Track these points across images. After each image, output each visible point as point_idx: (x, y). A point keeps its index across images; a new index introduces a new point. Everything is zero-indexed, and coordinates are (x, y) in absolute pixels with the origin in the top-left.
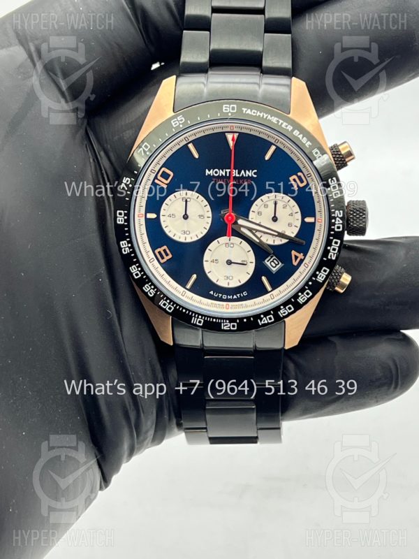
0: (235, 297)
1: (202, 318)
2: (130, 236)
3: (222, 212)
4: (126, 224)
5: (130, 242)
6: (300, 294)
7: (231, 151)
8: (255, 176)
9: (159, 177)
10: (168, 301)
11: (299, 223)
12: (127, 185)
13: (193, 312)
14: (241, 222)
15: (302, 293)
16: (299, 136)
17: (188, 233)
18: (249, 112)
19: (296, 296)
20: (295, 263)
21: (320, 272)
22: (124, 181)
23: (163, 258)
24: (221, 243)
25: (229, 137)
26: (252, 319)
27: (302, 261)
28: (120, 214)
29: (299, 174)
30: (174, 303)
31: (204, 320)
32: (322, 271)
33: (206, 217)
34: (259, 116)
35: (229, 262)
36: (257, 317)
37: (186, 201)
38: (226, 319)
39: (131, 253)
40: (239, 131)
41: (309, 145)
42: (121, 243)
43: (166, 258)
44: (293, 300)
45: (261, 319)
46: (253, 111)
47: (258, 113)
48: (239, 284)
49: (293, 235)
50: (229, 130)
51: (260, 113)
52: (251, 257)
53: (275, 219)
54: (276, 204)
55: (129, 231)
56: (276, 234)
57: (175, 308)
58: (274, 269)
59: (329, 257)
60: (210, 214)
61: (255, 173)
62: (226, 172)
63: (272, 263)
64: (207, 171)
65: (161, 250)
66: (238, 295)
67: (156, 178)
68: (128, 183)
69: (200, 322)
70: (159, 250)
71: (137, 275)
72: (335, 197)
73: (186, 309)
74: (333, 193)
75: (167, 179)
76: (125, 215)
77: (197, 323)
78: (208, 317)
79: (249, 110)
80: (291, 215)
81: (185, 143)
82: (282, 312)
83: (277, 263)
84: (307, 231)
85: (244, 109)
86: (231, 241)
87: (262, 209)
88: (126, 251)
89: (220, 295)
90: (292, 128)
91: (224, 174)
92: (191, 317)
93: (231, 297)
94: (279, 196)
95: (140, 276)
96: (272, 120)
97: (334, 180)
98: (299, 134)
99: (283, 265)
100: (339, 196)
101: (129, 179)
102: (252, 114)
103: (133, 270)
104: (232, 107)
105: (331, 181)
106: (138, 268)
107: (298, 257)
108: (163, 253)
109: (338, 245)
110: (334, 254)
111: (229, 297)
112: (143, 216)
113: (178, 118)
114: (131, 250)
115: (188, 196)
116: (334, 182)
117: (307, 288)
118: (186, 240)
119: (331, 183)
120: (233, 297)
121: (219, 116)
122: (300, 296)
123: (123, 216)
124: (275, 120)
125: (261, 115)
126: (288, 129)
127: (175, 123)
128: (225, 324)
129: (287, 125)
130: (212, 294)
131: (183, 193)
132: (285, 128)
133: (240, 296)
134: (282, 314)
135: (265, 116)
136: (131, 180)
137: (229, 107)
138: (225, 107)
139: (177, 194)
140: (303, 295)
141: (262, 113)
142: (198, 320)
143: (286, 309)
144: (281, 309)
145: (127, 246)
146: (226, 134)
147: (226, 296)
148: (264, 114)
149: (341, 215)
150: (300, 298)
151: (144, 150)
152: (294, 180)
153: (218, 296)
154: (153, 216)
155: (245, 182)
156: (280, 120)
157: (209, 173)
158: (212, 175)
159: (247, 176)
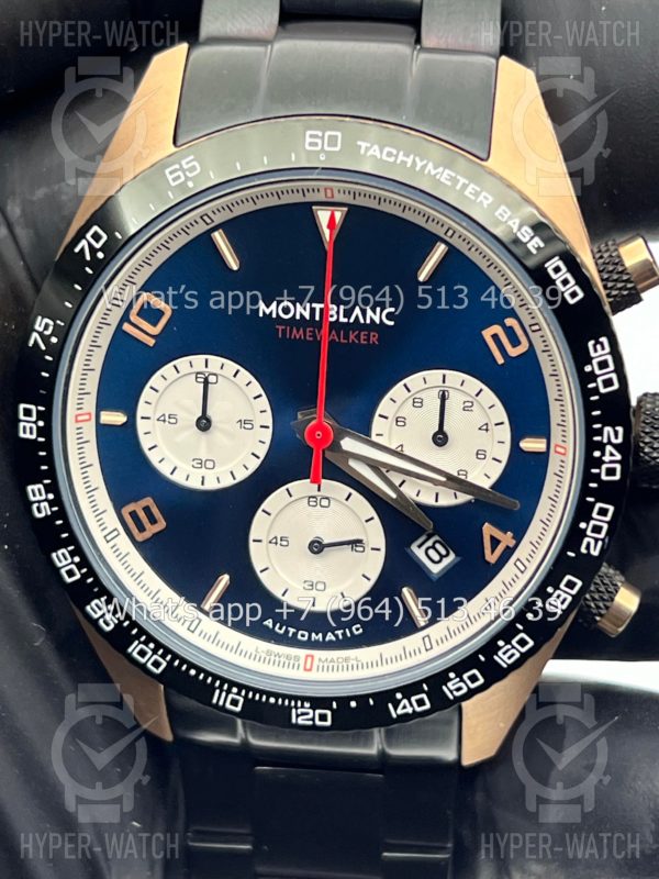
0: (330, 637)
1: (239, 694)
2: (52, 473)
3: (299, 416)
4: (41, 439)
5: (53, 488)
6: (501, 643)
7: (326, 253)
8: (392, 323)
9: (133, 317)
10: (152, 645)
11: (504, 453)
12: (46, 339)
13: (216, 677)
14: (348, 444)
15: (508, 642)
16: (510, 222)
17: (210, 465)
18: (375, 151)
19: (490, 648)
20: (491, 558)
21: (557, 587)
22: (37, 327)
23: (141, 529)
24: (295, 497)
25: (323, 216)
26: (371, 702)
27: (509, 552)
28: (28, 413)
29: (510, 322)
30: (167, 651)
31: (246, 697)
32: (562, 586)
33: (257, 425)
34: (404, 163)
35: (317, 547)
36: (386, 697)
37: (206, 383)
38: (304, 699)
39: (55, 516)
40: (349, 199)
41: (538, 249)
42: (30, 488)
43: (151, 530)
44: (482, 658)
45: (396, 704)
46: (387, 149)
47: (401, 157)
49: (486, 484)
50: (321, 197)
51: (407, 155)
52: (376, 535)
53: (440, 439)
54: (443, 398)
55: (50, 460)
56: (443, 479)
57: (170, 663)
58: (435, 569)
59: (583, 550)
60: (268, 419)
61: (389, 316)
62: (313, 311)
63: (431, 552)
64: (262, 305)
65: (138, 507)
66: (340, 632)
67: (125, 318)
68: (47, 333)
69: (234, 702)
70: (131, 507)
71: (70, 573)
72: (603, 390)
73: (199, 670)
74: (600, 380)
75: (155, 324)
76: (40, 415)
77: (228, 706)
78: (256, 691)
79: (376, 147)
80: (485, 428)
81: (201, 228)
82: (452, 687)
83: (443, 552)
84: (524, 475)
85: (364, 145)
86: (322, 493)
87: (408, 411)
88: (42, 510)
89: (292, 630)
90: (491, 199)
91: (307, 315)
92: (212, 689)
93: (320, 635)
94: (454, 377)
95: (78, 576)
96: (438, 177)
97: (602, 344)
98: (510, 218)
99: (459, 559)
100: (616, 386)
101: (51, 323)
102: (385, 158)
103: (60, 561)
104: (330, 136)
105: (595, 346)
106: (72, 557)
107: (498, 542)
108: (142, 515)
109: (608, 518)
110: (596, 540)
111: (313, 635)
112: (89, 420)
113: (183, 162)
114: (55, 509)
115: (210, 369)
116: (603, 348)
117: (520, 627)
118: (203, 484)
119: (596, 350)
120: (324, 637)
121: (294, 160)
122: (500, 648)
123: (34, 419)
124: (445, 175)
125: (409, 161)
126: (481, 202)
127: (176, 175)
128: (300, 711)
129: (478, 189)
130: (271, 626)
131: (198, 360)
132: (473, 198)
133: (344, 634)
134: (451, 692)
135: (419, 164)
136: (55, 325)
137: (323, 138)
138: (311, 136)
139: (182, 363)
140: (509, 646)
141: (412, 157)
142: (230, 696)
143: (462, 680)
144: (451, 680)
145: (44, 497)
146: (314, 207)
147: (306, 634)
148: (417, 159)
149: (620, 440)
150: (500, 653)
151: (90, 245)
152: (495, 337)
153: (287, 632)
154: (118, 418)
155: (362, 337)
156: (458, 177)
157: (268, 311)
158: (274, 316)
159: (368, 321)
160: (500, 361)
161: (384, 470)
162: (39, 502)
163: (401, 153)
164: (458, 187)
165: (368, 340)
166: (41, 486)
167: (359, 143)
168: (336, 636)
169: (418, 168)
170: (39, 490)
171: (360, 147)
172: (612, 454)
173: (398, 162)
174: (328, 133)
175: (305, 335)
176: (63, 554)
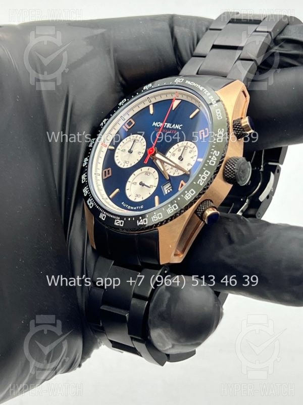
2: (90, 154)
5: (89, 158)
8: (181, 129)
10: (92, 199)
11: (194, 163)
14: (158, 155)
17: (127, 162)
20: (180, 189)
24: (143, 171)
33: (141, 153)
39: (86, 165)
43: (108, 176)
49: (188, 170)
53: (180, 158)
55: (91, 151)
60: (144, 151)
61: (180, 127)
71: (84, 180)
75: (129, 126)
86: (149, 171)
108: (107, 172)
109: (207, 175)
110: (203, 181)
118: (124, 166)
119: (220, 131)
130: (123, 204)
149: (218, 155)
157: (155, 124)
158: (156, 126)
159: (175, 128)
161: (164, 163)
162: (85, 162)
168: (136, 208)
170: (86, 159)
172: (214, 158)
176: (84, 175)
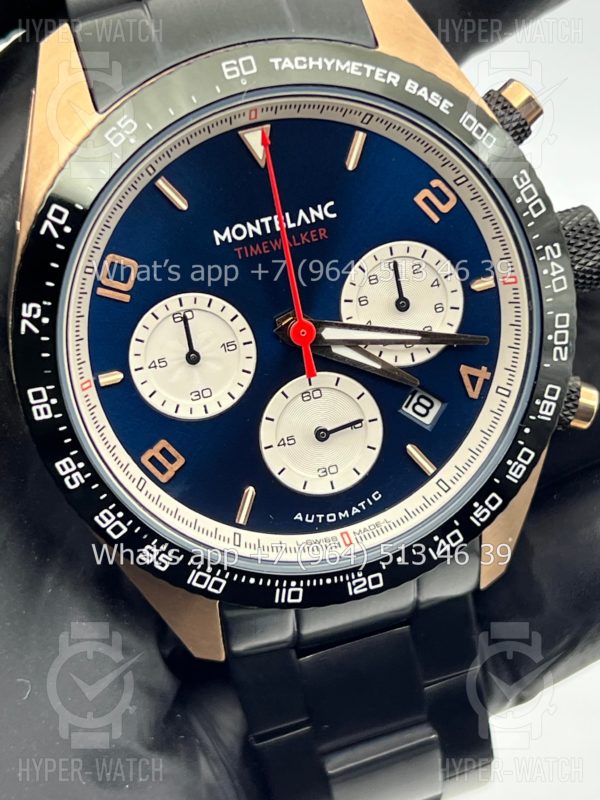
0: (355, 510)
1: (298, 586)
2: (76, 444)
4: (57, 416)
6: (509, 462)
7: (265, 172)
8: (334, 216)
12: (37, 322)
13: (274, 578)
15: (514, 459)
16: (420, 93)
18: (287, 63)
19: (502, 469)
20: (474, 394)
21: (542, 399)
22: (24, 314)
23: (163, 470)
24: (291, 397)
25: (255, 140)
27: (487, 384)
28: (38, 396)
29: (435, 183)
30: (225, 570)
31: (305, 587)
32: (546, 396)
33: (240, 344)
34: (316, 66)
35: (322, 435)
36: (425, 543)
37: (185, 320)
38: (356, 570)
40: (271, 116)
41: (449, 109)
42: (57, 465)
43: (172, 469)
44: (497, 481)
46: (297, 59)
47: (312, 63)
48: (356, 479)
49: (452, 330)
50: (245, 121)
51: (316, 59)
52: (370, 408)
53: (402, 304)
55: (71, 432)
56: (419, 338)
57: (229, 580)
59: (555, 359)
60: (249, 335)
61: (330, 210)
62: (263, 226)
63: (418, 408)
64: (216, 234)
65: (155, 452)
66: (362, 504)
67: (97, 284)
68: (36, 316)
69: (295, 595)
70: (149, 454)
72: (535, 216)
73: (257, 576)
74: (530, 207)
76: (51, 394)
77: (290, 600)
78: (311, 577)
79: (287, 60)
80: (436, 284)
81: (147, 179)
82: (478, 515)
83: (428, 404)
84: (482, 312)
85: (276, 61)
86: (314, 385)
87: (368, 290)
88: (75, 481)
89: (320, 516)
90: (398, 77)
91: (259, 231)
92: (273, 588)
93: (346, 512)
94: (400, 247)
95: (125, 530)
96: (348, 71)
97: (523, 175)
98: (419, 89)
99: (446, 405)
100: (544, 209)
101: (38, 306)
102: (298, 67)
103: (104, 522)
104: (244, 62)
105: (518, 179)
106: (115, 514)
107: (477, 378)
108: (160, 458)
109: (567, 325)
110: (563, 346)
111: (340, 514)
112: (90, 387)
113: (119, 123)
114: (89, 475)
115: (185, 307)
116: (525, 180)
117: (521, 443)
118: (206, 412)
119: (520, 184)
120: (350, 513)
121: (219, 92)
122: (510, 466)
123: (45, 399)
124: (353, 67)
125: (319, 63)
126: (391, 82)
127: (115, 136)
128: (354, 582)
129: (385, 72)
130: (301, 519)
131: (172, 302)
132: (383, 80)
133: (366, 504)
134: (478, 519)
135: (329, 65)
136: (43, 307)
137: (238, 65)
138: (227, 66)
139: (158, 308)
140: (516, 463)
141: (320, 59)
142: (290, 590)
143: (485, 507)
144: (475, 509)
145: (74, 468)
146: (240, 133)
147: (334, 515)
148: (326, 60)
149: (559, 255)
150: (510, 472)
151: (54, 224)
152: (427, 200)
153: (316, 519)
154: (116, 377)
155: (312, 236)
156: (365, 66)
157: (223, 238)
158: (230, 240)
159: (314, 220)
160: (436, 219)
161: (363, 346)
162: (70, 474)
163: (311, 59)
164: (368, 75)
165: (318, 236)
166: (69, 459)
167: (271, 60)
168: (360, 508)
169: (329, 68)
170: (68, 463)
171: (273, 63)
172: (557, 269)
173: (311, 67)
174: (241, 60)
175: (262, 250)
176: (106, 515)
